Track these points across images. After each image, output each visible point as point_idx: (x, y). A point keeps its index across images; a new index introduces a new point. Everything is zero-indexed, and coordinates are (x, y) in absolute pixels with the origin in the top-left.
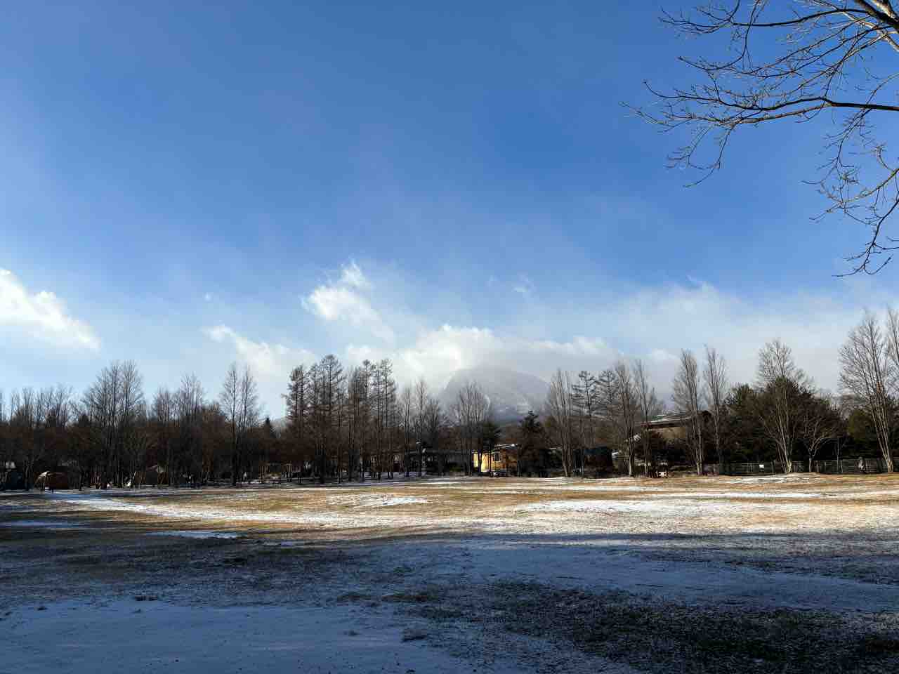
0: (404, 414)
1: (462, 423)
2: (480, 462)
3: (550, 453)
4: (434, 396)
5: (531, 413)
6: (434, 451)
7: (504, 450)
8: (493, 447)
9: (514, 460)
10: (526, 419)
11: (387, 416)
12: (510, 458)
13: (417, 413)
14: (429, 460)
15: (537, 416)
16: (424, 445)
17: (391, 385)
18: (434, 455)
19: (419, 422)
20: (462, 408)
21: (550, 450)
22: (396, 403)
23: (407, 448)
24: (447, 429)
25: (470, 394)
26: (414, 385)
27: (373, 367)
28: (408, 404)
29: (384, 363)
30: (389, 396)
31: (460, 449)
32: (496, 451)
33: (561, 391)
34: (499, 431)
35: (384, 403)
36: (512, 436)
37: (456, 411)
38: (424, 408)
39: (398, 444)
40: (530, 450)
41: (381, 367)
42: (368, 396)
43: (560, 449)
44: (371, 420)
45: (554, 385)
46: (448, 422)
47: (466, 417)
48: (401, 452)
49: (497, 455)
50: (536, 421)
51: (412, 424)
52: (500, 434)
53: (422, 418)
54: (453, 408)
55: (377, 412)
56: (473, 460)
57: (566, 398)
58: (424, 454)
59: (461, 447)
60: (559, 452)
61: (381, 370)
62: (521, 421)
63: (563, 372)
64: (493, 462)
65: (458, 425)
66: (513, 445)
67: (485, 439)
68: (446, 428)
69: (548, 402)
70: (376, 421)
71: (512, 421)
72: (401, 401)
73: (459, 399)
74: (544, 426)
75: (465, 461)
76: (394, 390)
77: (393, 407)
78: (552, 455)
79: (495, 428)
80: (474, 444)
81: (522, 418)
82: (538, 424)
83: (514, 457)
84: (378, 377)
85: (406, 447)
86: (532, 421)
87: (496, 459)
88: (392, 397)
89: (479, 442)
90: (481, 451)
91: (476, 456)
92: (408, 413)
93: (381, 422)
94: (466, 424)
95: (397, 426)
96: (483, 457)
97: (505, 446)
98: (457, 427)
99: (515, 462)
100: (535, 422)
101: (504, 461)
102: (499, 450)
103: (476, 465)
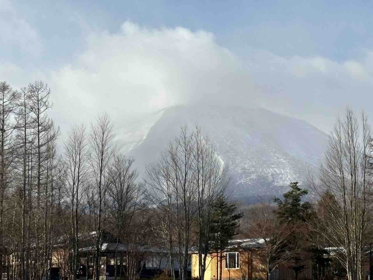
0: (69, 182)
1: (173, 201)
2: (203, 269)
3: (325, 256)
4: (125, 152)
5: (295, 186)
6: (122, 248)
7: (247, 249)
8: (228, 244)
9: (261, 266)
10: (286, 196)
11: (39, 184)
12: (254, 263)
13: (93, 181)
14: (112, 263)
15: (305, 192)
16: (105, 236)
17: (47, 128)
18: (122, 254)
19: (96, 197)
20: (173, 175)
21: (326, 252)
22: (55, 162)
23: (74, 242)
24: (147, 210)
25: (188, 151)
26: (88, 131)
27: (14, 96)
28: (78, 164)
29: (34, 90)
30: (43, 148)
31: (168, 246)
32: (231, 250)
33: (351, 149)
34: (237, 217)
35: (33, 162)
36: (259, 226)
37: (163, 180)
38: (106, 171)
39: (58, 234)
40: (290, 249)
41: (29, 97)
42: (6, 148)
43: (344, 250)
44: (11, 190)
45: (340, 138)
46: (147, 197)
47: (181, 191)
48: (65, 248)
49: (232, 257)
50: (303, 200)
51: (84, 201)
52: (240, 222)
53: (103, 189)
54: (158, 173)
55: (22, 178)
56: (190, 264)
57: (359, 160)
58: (104, 254)
59: (171, 242)
60: (341, 255)
61: (30, 103)
62: (276, 200)
63: (357, 116)
64: (225, 269)
65: (166, 204)
66: (261, 241)
67: (213, 230)
68: (144, 209)
69: (325, 167)
70: (21, 192)
71: (260, 199)
72: (66, 159)
73: (169, 159)
74: (316, 208)
75: (177, 266)
76: (52, 138)
77: (50, 169)
78: (328, 260)
79: (231, 209)
80: (194, 237)
81: (280, 195)
82: (307, 206)
83: (263, 262)
84: (23, 115)
85: (73, 239)
86: (297, 199)
87: (232, 264)
88: (48, 150)
89: (202, 234)
90: (204, 251)
91: (195, 259)
92: (77, 180)
93: (30, 195)
94: (180, 201)
95: (57, 202)
96: (208, 259)
97: (246, 242)
98: (165, 209)
99: (263, 270)
100: (302, 203)
101: (246, 268)
102: (235, 250)
103: (196, 273)
